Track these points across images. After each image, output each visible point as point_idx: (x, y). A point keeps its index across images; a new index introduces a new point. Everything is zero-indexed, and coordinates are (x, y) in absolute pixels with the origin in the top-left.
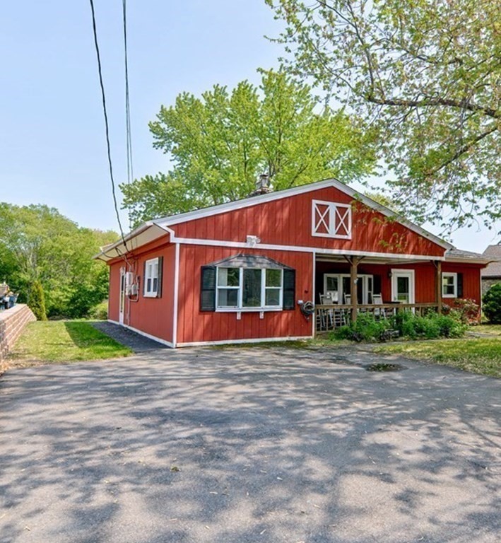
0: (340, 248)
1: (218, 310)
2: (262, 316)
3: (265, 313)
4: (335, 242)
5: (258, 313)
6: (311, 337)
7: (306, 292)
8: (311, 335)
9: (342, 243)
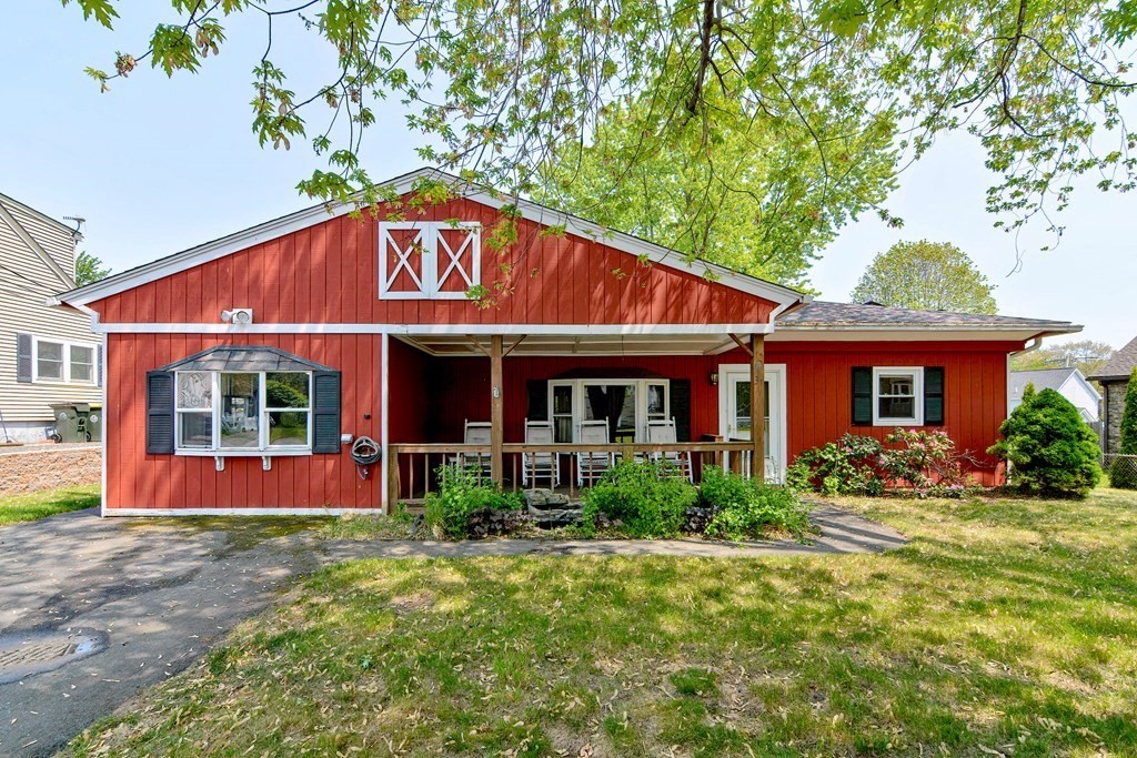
0: (453, 321)
1: (180, 452)
2: (267, 465)
3: (274, 459)
4: (440, 308)
5: (259, 459)
6: (378, 511)
7: (368, 417)
8: (379, 505)
9: (456, 311)
